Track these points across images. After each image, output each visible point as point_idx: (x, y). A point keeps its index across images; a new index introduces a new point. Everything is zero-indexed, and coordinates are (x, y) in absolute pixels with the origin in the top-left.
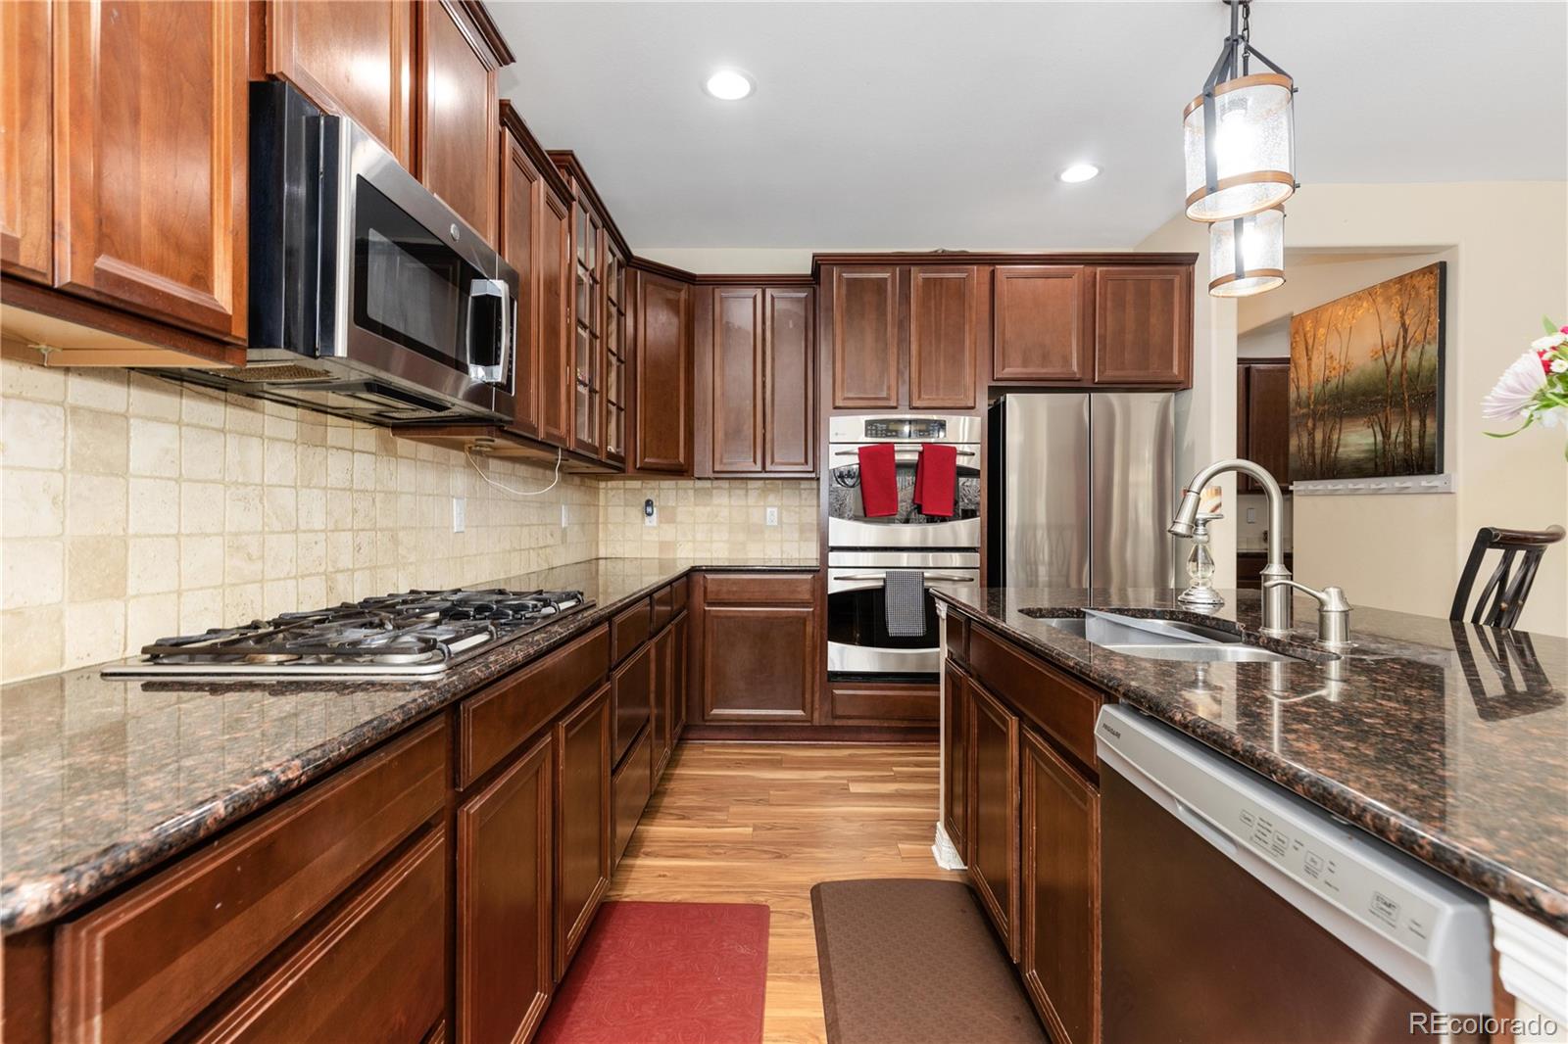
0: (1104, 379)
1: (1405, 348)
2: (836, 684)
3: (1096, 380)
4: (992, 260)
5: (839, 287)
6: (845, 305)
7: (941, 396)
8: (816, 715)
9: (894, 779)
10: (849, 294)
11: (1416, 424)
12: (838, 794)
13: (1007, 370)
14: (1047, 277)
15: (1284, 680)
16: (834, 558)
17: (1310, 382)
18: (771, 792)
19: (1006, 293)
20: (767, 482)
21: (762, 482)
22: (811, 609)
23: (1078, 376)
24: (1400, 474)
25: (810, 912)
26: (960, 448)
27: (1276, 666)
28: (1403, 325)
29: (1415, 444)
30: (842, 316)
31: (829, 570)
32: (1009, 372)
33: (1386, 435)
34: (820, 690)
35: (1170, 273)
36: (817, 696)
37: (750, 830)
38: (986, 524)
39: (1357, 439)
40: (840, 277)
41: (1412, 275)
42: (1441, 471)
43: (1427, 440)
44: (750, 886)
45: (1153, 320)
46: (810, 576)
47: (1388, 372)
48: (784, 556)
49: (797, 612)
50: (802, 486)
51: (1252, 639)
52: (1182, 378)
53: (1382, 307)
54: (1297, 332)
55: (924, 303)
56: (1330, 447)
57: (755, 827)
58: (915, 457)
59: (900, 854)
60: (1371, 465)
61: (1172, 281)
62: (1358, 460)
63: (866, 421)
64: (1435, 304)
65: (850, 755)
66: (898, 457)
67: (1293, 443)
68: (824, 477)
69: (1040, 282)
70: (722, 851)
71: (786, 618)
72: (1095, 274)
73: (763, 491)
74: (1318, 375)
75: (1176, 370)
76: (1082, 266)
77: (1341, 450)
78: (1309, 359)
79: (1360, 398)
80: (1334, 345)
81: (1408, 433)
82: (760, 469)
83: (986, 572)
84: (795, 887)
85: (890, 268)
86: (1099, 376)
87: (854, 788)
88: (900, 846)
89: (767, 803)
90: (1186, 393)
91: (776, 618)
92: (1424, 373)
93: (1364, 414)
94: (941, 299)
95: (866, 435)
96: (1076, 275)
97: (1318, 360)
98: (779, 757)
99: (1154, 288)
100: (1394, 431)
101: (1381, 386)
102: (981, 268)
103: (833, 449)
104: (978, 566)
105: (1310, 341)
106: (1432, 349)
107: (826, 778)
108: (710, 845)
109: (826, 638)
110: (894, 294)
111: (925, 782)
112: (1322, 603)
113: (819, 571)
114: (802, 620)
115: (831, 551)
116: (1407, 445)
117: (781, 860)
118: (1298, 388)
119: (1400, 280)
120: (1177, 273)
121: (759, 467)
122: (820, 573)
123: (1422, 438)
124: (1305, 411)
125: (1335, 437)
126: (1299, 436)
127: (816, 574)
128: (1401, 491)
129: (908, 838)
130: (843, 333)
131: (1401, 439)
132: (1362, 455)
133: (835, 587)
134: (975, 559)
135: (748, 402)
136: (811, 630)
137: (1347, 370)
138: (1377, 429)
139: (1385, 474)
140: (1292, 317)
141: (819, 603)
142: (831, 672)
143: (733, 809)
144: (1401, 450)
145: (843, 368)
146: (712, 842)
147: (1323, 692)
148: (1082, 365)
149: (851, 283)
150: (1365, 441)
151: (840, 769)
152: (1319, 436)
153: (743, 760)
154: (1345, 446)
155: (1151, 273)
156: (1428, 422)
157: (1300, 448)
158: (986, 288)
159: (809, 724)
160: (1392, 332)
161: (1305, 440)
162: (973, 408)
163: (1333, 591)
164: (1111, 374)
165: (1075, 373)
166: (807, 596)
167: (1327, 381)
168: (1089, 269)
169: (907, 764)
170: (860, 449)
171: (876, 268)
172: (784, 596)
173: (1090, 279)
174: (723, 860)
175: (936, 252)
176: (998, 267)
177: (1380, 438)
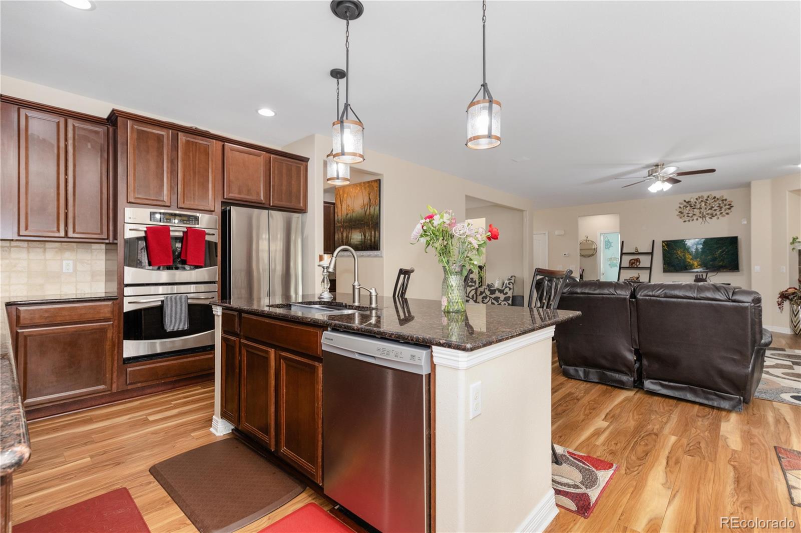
0: (274, 205)
1: (370, 206)
2: (129, 365)
3: (271, 205)
4: (224, 140)
5: (131, 133)
6: (136, 144)
7: (196, 203)
8: (114, 386)
9: (175, 407)
10: (139, 138)
11: (373, 233)
12: (143, 424)
13: (231, 195)
14: (250, 154)
15: (359, 321)
16: (128, 291)
17: (342, 214)
18: (93, 437)
19: (230, 157)
20: (63, 244)
21: (60, 244)
22: (111, 323)
23: (264, 202)
24: (369, 250)
25: (154, 480)
26: (207, 231)
27: (357, 314)
28: (369, 198)
29: (373, 240)
30: (134, 150)
31: (125, 298)
32: (232, 195)
33: (365, 236)
34: (117, 371)
35: (300, 164)
36: (115, 375)
37: (89, 459)
38: (220, 270)
39: (357, 237)
40: (132, 127)
41: (372, 181)
42: (380, 250)
43: (376, 239)
44: (106, 484)
45: (293, 182)
46: (110, 303)
47: (365, 214)
48: (78, 292)
49: (101, 325)
50: (93, 248)
51: (351, 307)
52: (304, 208)
53: (364, 191)
54: (337, 194)
55: (186, 153)
56: (348, 239)
57: (92, 457)
58: (181, 234)
59: (194, 438)
60: (361, 246)
61: (300, 167)
62: (357, 245)
63: (151, 212)
64: (378, 193)
65: (140, 404)
66: (172, 234)
67: (336, 236)
68: (120, 242)
69: (246, 155)
70: (72, 476)
71: (92, 329)
72: (270, 157)
73: (60, 249)
74: (344, 212)
75: (302, 205)
76: (265, 153)
77: (352, 240)
78: (341, 205)
79: (357, 222)
80: (349, 201)
81: (371, 236)
82: (63, 236)
83: (220, 293)
84: (138, 473)
85: (165, 130)
86: (272, 203)
87: (151, 418)
88: (192, 435)
89: (93, 442)
90: (305, 214)
91: (83, 330)
92: (375, 216)
93: (359, 228)
94: (196, 153)
95: (151, 220)
96: (262, 156)
97: (344, 206)
98: (89, 417)
99: (294, 169)
100: (367, 235)
101: (363, 218)
102: (217, 142)
103: (127, 227)
104: (217, 290)
105: (342, 198)
106: (377, 208)
107: (130, 419)
108: (60, 477)
109: (122, 338)
110: (168, 145)
111: (194, 404)
112: (371, 293)
113: (117, 299)
114: (103, 330)
115: (126, 287)
116: (371, 240)
117: (120, 465)
118: (338, 216)
119: (368, 182)
120: (302, 164)
121: (62, 234)
122: (117, 300)
123: (375, 238)
124: (340, 225)
125: (350, 236)
126: (338, 234)
127: (115, 301)
128: (369, 256)
129: (195, 430)
130: (134, 159)
131: (369, 238)
132: (358, 243)
133: (127, 308)
134: (216, 287)
135: (52, 190)
136: (111, 335)
137: (353, 211)
138: (362, 234)
139: (365, 250)
140: (336, 188)
141: (117, 318)
142: (126, 358)
143: (66, 454)
144: (369, 242)
145: (134, 180)
146: (60, 475)
147: (371, 321)
148: (265, 197)
149: (140, 132)
150: (358, 238)
151: (138, 412)
152: (345, 235)
153: (58, 426)
154: (353, 239)
155: (293, 162)
156: (376, 232)
157: (338, 239)
158: (220, 152)
159: (109, 393)
160: (366, 200)
161: (340, 236)
162: (213, 211)
163: (373, 289)
164: (277, 203)
165: (262, 201)
166: (108, 315)
167: (347, 214)
168: (268, 155)
169: (180, 399)
170: (147, 227)
171: (156, 127)
172: (90, 316)
173: (268, 159)
174: (76, 480)
175: (192, 127)
176: (226, 143)
177: (363, 237)
